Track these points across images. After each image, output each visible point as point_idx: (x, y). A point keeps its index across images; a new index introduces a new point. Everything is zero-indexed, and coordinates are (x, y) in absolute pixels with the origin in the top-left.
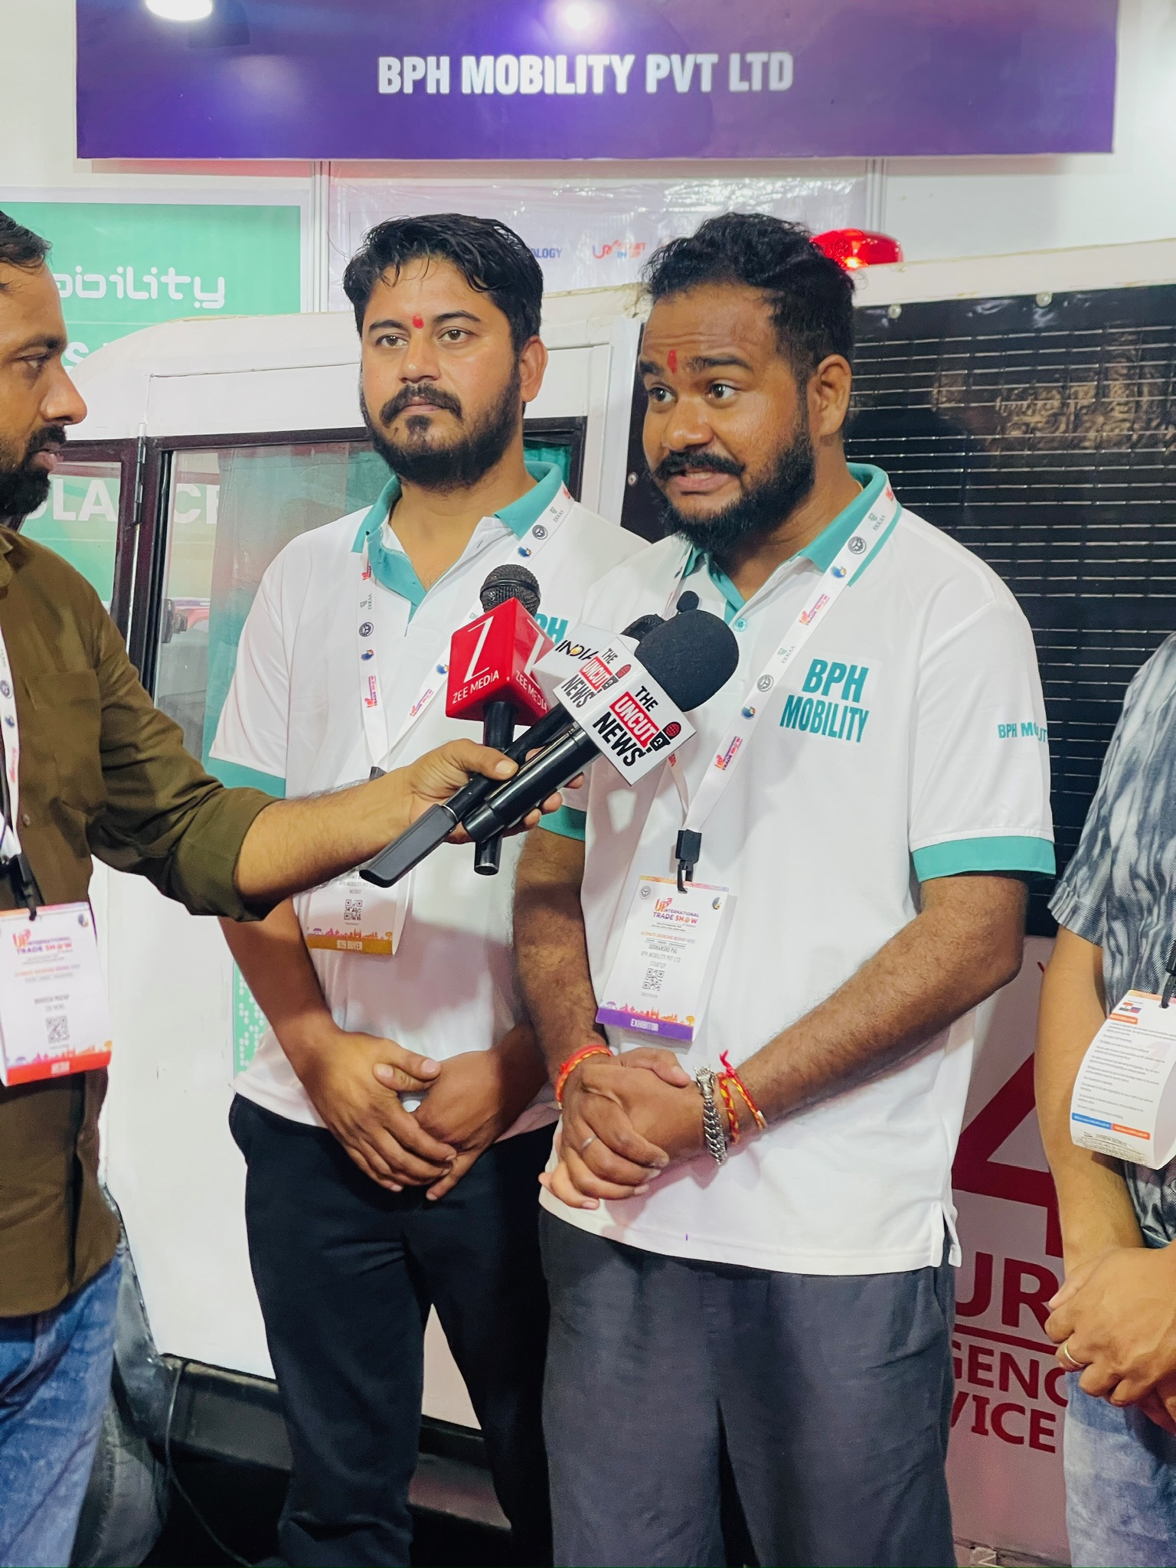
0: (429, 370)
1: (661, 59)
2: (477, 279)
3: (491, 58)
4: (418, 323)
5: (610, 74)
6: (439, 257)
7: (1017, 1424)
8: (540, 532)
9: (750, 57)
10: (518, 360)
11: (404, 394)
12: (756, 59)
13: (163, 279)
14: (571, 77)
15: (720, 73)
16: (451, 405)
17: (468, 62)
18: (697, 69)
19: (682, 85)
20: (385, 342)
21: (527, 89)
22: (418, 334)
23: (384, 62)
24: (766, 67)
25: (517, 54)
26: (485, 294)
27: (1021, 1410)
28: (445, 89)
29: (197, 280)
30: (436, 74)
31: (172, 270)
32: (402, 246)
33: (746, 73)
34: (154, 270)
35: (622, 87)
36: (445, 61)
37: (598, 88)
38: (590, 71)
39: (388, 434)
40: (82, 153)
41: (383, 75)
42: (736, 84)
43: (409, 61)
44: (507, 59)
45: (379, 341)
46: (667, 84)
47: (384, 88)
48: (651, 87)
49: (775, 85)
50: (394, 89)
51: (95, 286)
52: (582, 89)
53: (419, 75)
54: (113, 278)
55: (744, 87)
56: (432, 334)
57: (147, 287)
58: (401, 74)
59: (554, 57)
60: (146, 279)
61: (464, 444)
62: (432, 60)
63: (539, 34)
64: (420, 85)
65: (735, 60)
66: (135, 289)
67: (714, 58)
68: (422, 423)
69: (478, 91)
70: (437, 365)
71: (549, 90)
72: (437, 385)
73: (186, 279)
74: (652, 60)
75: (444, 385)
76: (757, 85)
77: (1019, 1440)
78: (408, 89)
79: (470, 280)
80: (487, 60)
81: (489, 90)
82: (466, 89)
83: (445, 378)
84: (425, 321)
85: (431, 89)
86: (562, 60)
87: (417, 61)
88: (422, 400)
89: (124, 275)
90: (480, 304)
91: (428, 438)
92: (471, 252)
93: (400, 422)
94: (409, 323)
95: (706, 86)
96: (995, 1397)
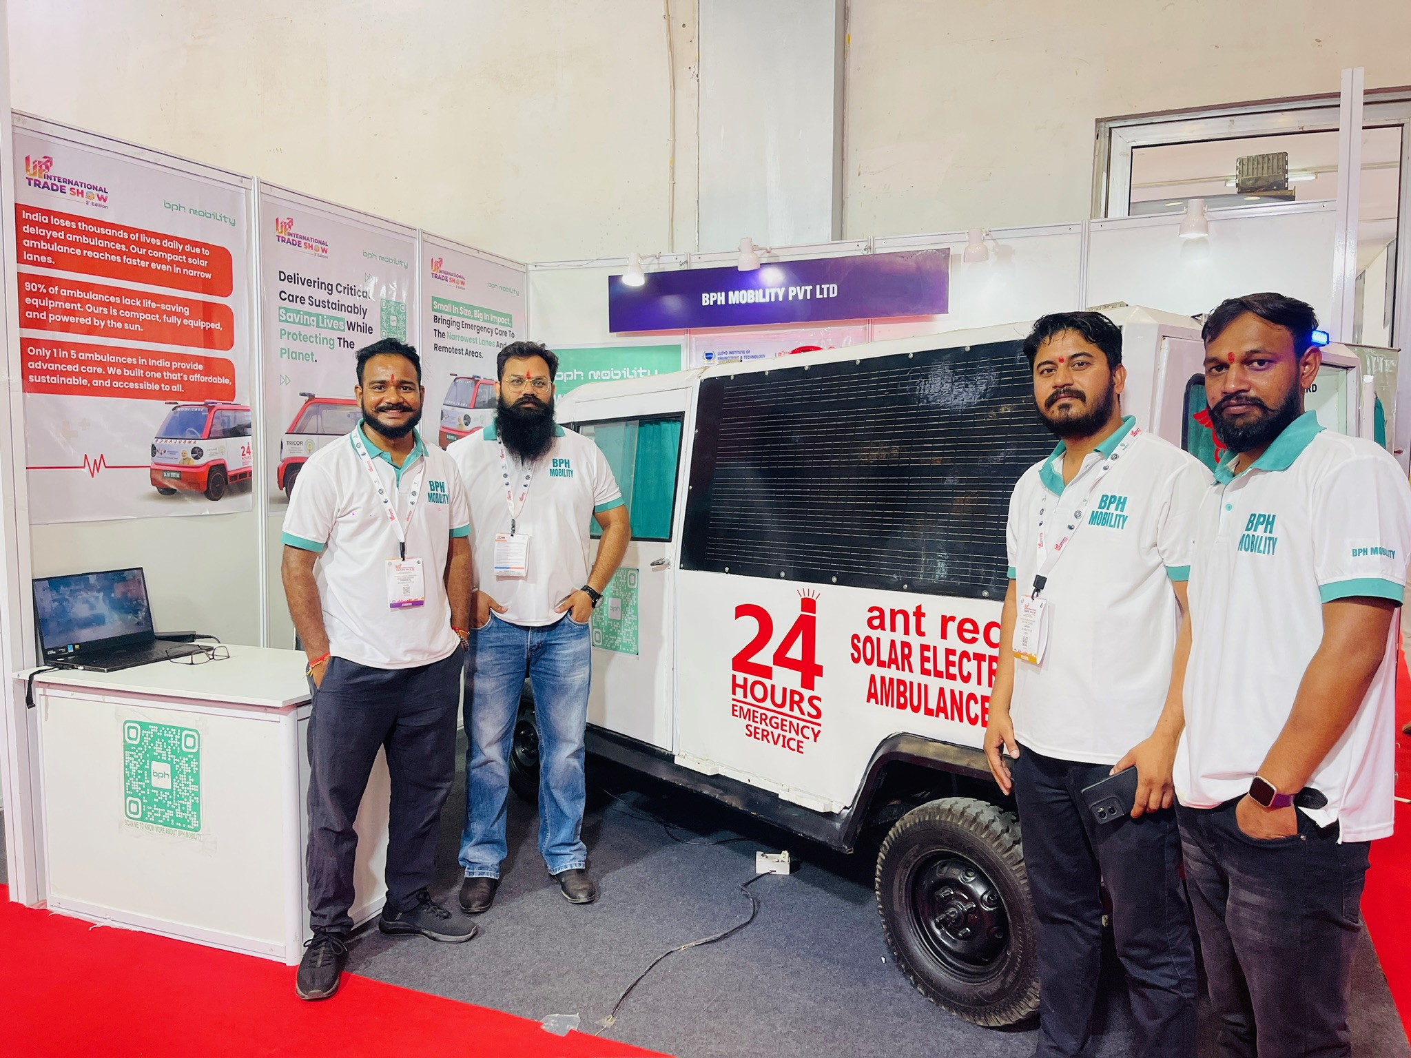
0: (1069, 381)
1: (794, 289)
2: (1090, 338)
3: (738, 292)
4: (1061, 360)
5: (777, 296)
6: (1070, 329)
7: (793, 744)
8: (1116, 457)
9: (823, 286)
10: (1112, 375)
11: (1056, 393)
12: (825, 287)
13: (638, 371)
14: (764, 297)
15: (813, 292)
16: (1080, 396)
17: (731, 293)
18: (806, 291)
19: (801, 297)
20: (1045, 372)
21: (750, 301)
22: (1061, 365)
23: (704, 295)
24: (828, 289)
25: (746, 290)
26: (1094, 344)
27: (794, 740)
28: (723, 303)
29: (649, 371)
30: (720, 298)
31: (641, 368)
32: (1052, 326)
33: (822, 292)
34: (635, 368)
35: (781, 299)
36: (723, 294)
37: (773, 300)
38: (770, 294)
39: (1049, 415)
40: (612, 330)
41: (704, 299)
42: (818, 296)
43: (712, 294)
44: (743, 292)
45: (1042, 372)
46: (796, 296)
47: (704, 304)
48: (790, 298)
49: (831, 295)
50: (707, 304)
51: (617, 374)
52: (767, 300)
53: (715, 299)
54: (623, 372)
55: (821, 296)
56: (1068, 365)
57: (633, 374)
58: (709, 299)
59: (758, 290)
60: (633, 371)
61: (1087, 415)
62: (719, 294)
63: (754, 283)
64: (715, 302)
65: (818, 287)
66: (630, 375)
67: (811, 287)
68: (1067, 406)
69: (734, 303)
70: (1072, 378)
71: (757, 301)
72: (1072, 387)
73: (645, 371)
74: (791, 289)
75: (1076, 386)
76: (825, 296)
77: (794, 750)
78: (712, 304)
79: (1087, 339)
80: (737, 292)
81: (738, 302)
82: (730, 303)
83: (1076, 384)
84: (1065, 360)
85: (719, 303)
86: (761, 291)
87: (715, 294)
88: (1066, 395)
89: (626, 371)
90: (1092, 349)
91: (1069, 414)
92: (1086, 324)
93: (1055, 408)
94: (1057, 361)
95: (809, 297)
96: (788, 736)
